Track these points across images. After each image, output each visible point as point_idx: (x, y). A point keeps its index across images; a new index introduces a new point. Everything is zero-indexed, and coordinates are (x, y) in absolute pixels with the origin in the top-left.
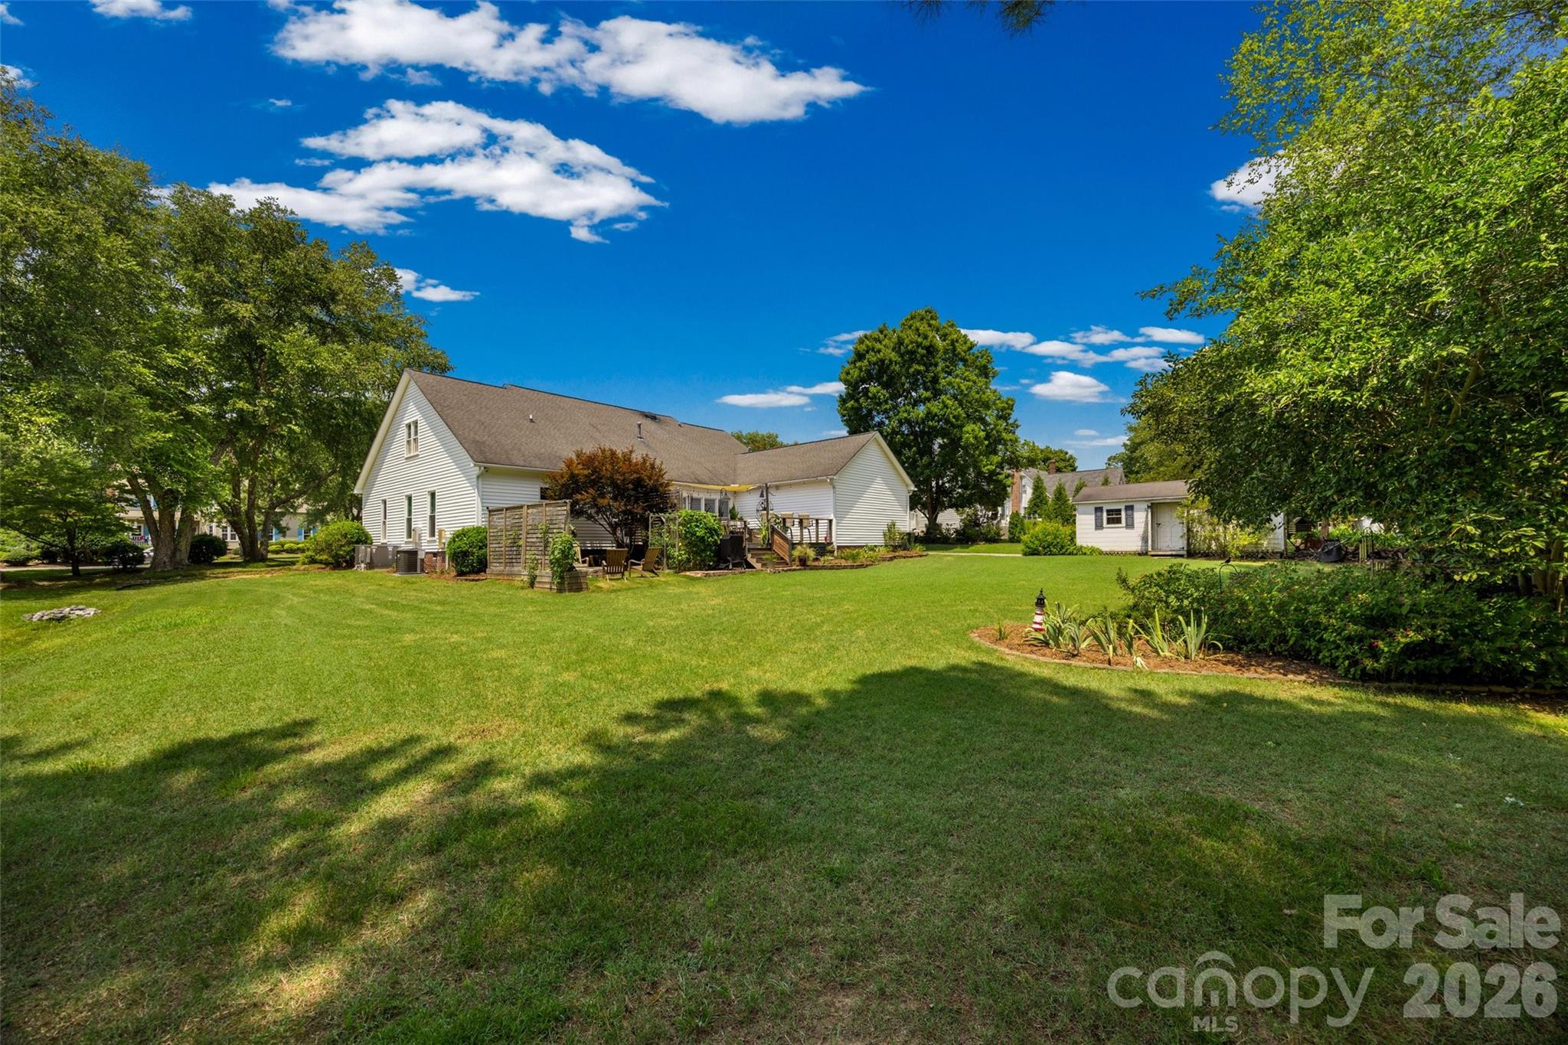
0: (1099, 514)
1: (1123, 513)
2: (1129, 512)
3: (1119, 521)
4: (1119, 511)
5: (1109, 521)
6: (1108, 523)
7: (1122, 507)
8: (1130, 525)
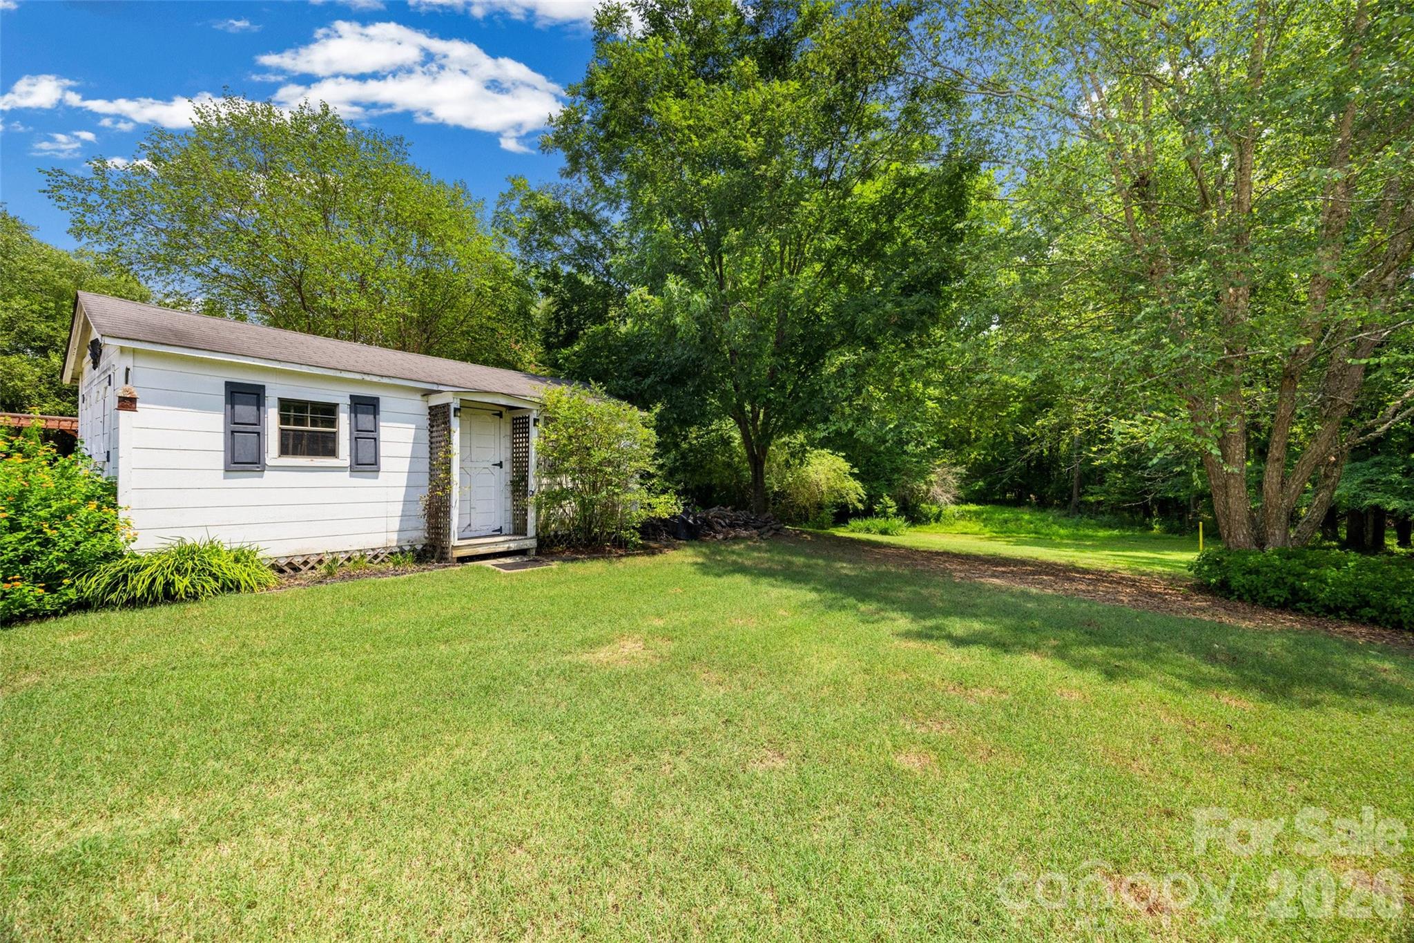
0: (245, 412)
1: (344, 420)
2: (365, 420)
3: (324, 446)
4: (327, 412)
5: (290, 445)
6: (284, 451)
7: (340, 396)
8: (366, 464)
